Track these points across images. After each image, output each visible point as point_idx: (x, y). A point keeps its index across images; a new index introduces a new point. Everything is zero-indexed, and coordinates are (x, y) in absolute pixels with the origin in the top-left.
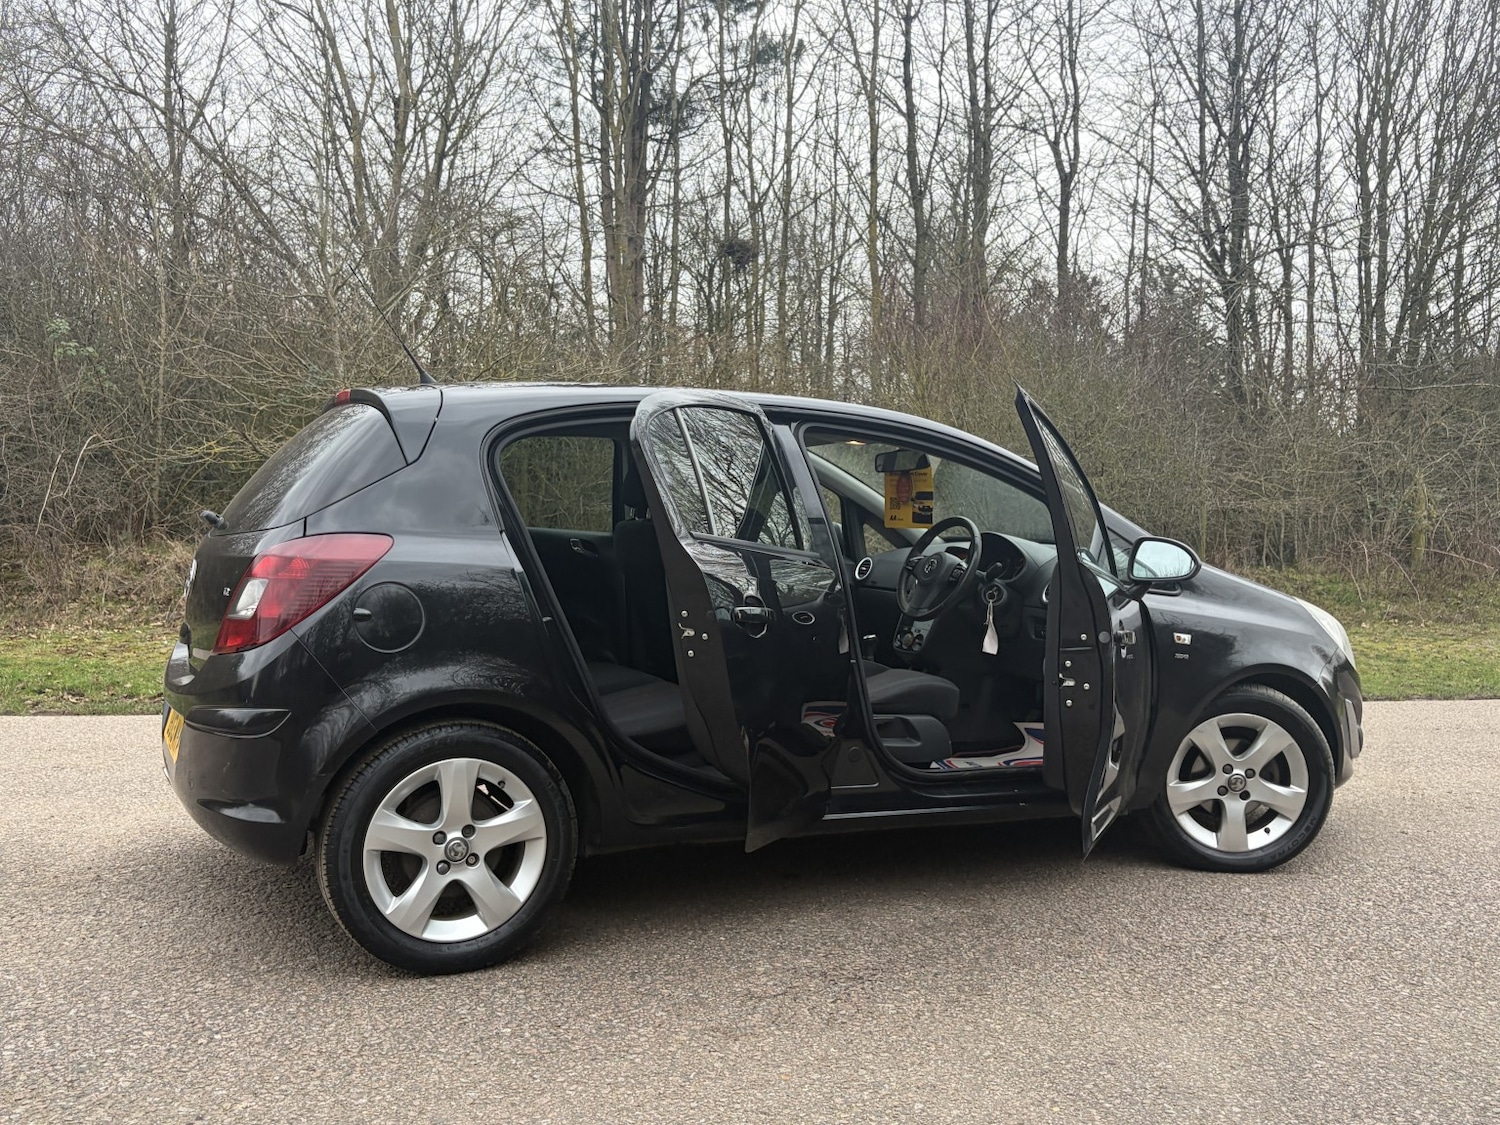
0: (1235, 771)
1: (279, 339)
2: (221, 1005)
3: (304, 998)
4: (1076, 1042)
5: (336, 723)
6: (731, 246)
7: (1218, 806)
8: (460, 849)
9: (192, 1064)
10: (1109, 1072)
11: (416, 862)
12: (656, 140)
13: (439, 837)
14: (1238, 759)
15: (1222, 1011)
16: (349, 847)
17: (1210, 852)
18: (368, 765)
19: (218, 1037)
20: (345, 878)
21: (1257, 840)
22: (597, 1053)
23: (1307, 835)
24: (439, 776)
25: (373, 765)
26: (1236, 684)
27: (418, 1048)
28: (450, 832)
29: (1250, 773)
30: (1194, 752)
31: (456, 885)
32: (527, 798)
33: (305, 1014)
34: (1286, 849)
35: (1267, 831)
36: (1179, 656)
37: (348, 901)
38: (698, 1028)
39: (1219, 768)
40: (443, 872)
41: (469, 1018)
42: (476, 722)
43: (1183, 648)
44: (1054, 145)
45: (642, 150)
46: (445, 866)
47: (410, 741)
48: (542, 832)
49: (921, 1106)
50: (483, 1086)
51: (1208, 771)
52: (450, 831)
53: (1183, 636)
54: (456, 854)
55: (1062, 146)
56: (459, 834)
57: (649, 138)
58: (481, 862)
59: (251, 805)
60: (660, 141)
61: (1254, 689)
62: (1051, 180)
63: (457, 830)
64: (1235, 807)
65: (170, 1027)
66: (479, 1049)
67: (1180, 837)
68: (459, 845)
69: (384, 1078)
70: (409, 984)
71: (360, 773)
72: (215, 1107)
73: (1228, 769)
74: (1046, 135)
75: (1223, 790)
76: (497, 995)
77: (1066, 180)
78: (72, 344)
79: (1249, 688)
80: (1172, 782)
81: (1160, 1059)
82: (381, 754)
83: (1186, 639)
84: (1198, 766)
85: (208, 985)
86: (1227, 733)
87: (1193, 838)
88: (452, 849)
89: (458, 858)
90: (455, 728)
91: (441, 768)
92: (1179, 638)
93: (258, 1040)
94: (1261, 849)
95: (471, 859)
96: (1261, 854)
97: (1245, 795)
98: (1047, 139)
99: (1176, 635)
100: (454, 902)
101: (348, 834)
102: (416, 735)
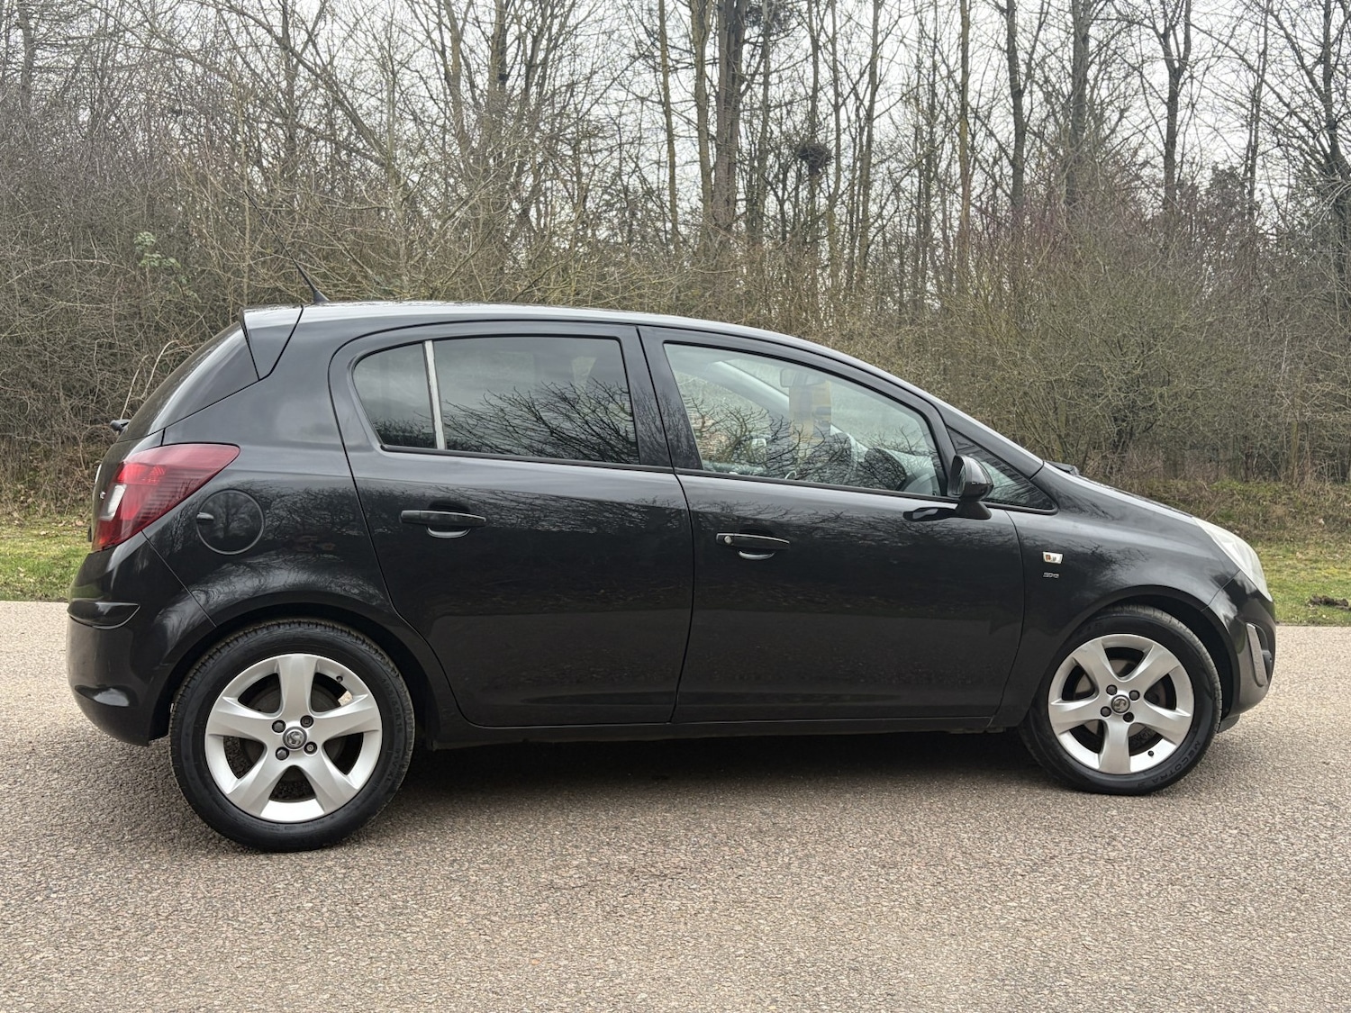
0: (1119, 692)
1: (346, 249)
2: (72, 869)
3: (147, 866)
4: (834, 948)
5: (181, 616)
6: (804, 150)
7: (1102, 726)
8: (297, 737)
9: (19, 918)
10: (848, 977)
11: (259, 748)
12: (752, 43)
13: (278, 726)
14: (1123, 680)
15: (1004, 928)
16: (191, 731)
17: (1090, 773)
18: (211, 657)
19: (54, 896)
20: (187, 759)
21: (1141, 763)
22: (377, 930)
23: (1190, 760)
24: (278, 669)
25: (215, 657)
26: (1115, 604)
27: (220, 915)
28: (288, 721)
29: (1134, 695)
30: (1078, 672)
31: (294, 770)
32: (364, 692)
33: (140, 880)
34: (1169, 773)
35: (1151, 754)
36: (1047, 575)
37: (189, 780)
38: (482, 913)
39: (1102, 688)
40: (281, 758)
41: (282, 892)
42: (314, 621)
43: (1053, 567)
44: (1164, 38)
45: (738, 54)
46: (283, 753)
47: (249, 636)
48: (378, 725)
49: (644, 996)
50: (258, 952)
51: (1092, 691)
52: (290, 720)
53: (1053, 555)
54: (294, 742)
55: (1172, 40)
56: (298, 724)
57: (746, 41)
58: (320, 750)
59: (112, 690)
60: (755, 44)
61: (1140, 610)
62: (1159, 75)
63: (296, 720)
64: (1118, 730)
65: (18, 885)
66: (274, 919)
67: (1060, 757)
68: (297, 734)
69: (175, 940)
70: (245, 859)
71: (203, 664)
72: (17, 956)
73: (1112, 690)
74: (1154, 28)
75: (1106, 711)
76: (320, 873)
77: (1175, 75)
78: (154, 256)
79: (1135, 609)
80: (1055, 700)
81: (906, 968)
82: (223, 647)
83: (1057, 558)
84: (1083, 686)
85: (72, 850)
86: (1112, 653)
87: (1074, 759)
88: (290, 737)
89: (296, 745)
90: (292, 626)
91: (279, 662)
92: (1049, 557)
93: (87, 900)
94: (1144, 772)
95: (310, 747)
96: (1143, 777)
97: (1128, 717)
98: (1157, 32)
99: (1045, 554)
100: (293, 786)
101: (190, 720)
102: (255, 631)
